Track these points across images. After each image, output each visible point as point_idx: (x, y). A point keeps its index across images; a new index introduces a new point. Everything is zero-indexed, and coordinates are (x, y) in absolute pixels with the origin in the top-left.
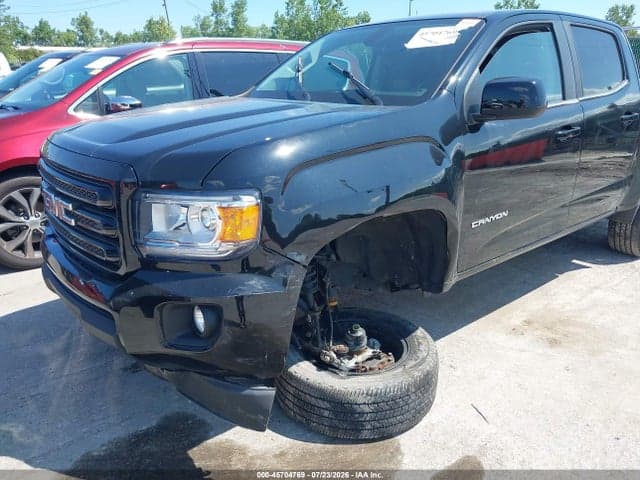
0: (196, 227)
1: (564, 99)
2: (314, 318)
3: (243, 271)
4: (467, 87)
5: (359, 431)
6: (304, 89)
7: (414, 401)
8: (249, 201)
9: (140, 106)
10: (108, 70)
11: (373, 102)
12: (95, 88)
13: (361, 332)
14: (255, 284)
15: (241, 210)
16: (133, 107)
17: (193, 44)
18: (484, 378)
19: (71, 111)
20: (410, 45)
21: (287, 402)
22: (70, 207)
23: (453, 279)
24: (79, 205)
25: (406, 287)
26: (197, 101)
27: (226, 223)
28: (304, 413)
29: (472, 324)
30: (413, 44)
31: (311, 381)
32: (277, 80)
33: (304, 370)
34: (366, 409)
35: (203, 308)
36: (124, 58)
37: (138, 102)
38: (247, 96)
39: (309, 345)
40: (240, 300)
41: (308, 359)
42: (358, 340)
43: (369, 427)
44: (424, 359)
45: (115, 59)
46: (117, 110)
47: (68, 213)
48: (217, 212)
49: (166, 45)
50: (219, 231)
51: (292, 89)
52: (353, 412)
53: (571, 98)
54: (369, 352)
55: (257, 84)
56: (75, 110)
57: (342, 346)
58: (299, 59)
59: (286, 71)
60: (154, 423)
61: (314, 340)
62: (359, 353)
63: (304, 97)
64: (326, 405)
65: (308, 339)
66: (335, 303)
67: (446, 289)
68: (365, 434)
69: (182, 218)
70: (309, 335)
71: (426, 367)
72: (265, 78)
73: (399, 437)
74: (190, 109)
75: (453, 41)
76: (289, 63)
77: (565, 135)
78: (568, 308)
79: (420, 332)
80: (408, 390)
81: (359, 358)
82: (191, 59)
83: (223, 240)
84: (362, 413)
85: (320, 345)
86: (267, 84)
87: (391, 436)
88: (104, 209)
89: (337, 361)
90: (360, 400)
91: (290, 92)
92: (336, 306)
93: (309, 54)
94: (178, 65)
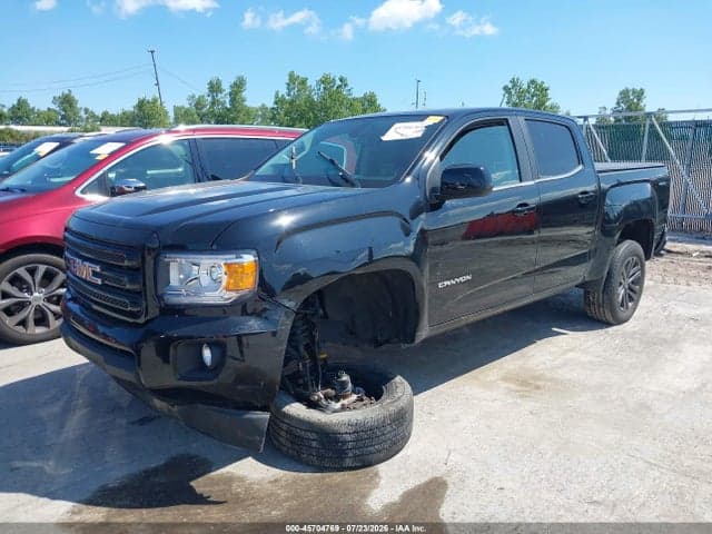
0: (205, 280)
1: (521, 181)
2: (304, 365)
3: (242, 315)
4: (430, 172)
5: (342, 459)
6: (298, 174)
7: (390, 432)
8: (248, 259)
9: (144, 188)
10: (113, 155)
11: (353, 185)
12: (101, 172)
13: (345, 378)
14: (254, 324)
15: (241, 266)
16: (138, 189)
17: (194, 130)
18: (457, 421)
19: (78, 193)
20: (384, 138)
21: (281, 439)
22: (98, 269)
23: (424, 332)
24: (106, 266)
25: (387, 341)
26: (199, 184)
27: (230, 277)
28: (296, 447)
29: (453, 381)
30: (388, 137)
31: (301, 417)
32: (274, 166)
33: (296, 409)
34: (348, 438)
35: (210, 345)
36: (129, 143)
37: (142, 185)
38: (248, 180)
39: (301, 390)
40: (239, 337)
41: (298, 401)
42: (344, 385)
43: (350, 455)
44: (399, 398)
45: (119, 145)
46: (122, 192)
47: (95, 274)
48: (224, 269)
49: (169, 132)
50: (224, 284)
51: (286, 174)
52: (337, 441)
53: (527, 180)
54: (354, 397)
55: (256, 169)
56: (82, 192)
57: (329, 390)
58: (293, 148)
59: (282, 158)
60: (162, 462)
61: (305, 386)
62: (345, 397)
63: (296, 180)
64: (314, 436)
65: (299, 386)
66: (324, 356)
67: (418, 341)
68: (348, 462)
69: (195, 272)
70: (301, 381)
71: (401, 404)
72: (264, 164)
73: (379, 466)
74: (192, 191)
75: (420, 135)
76: (284, 151)
77: (521, 211)
78: (542, 366)
79: (399, 379)
80: (384, 422)
81: (345, 402)
82: (192, 146)
83: (227, 289)
84: (344, 442)
85: (310, 388)
86: (265, 169)
87: (370, 464)
88: (129, 268)
89: (324, 402)
90: (343, 430)
91: (284, 176)
92: (325, 359)
93: (302, 143)
94: (180, 150)
